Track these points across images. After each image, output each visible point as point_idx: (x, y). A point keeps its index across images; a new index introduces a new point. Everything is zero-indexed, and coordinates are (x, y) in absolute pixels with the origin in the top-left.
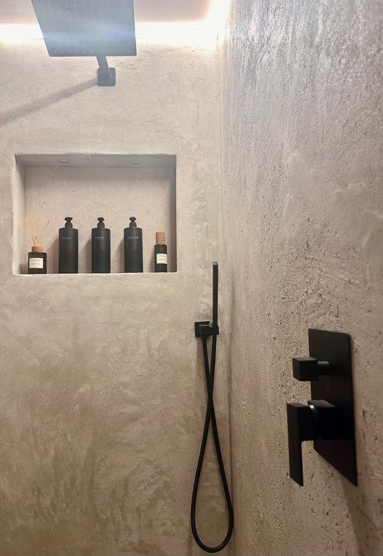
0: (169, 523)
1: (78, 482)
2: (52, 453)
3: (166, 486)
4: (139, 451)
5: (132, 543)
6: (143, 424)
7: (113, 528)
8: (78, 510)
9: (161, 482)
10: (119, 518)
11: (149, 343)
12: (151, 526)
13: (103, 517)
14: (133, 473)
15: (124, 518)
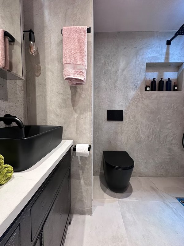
0: (175, 144)
1: (157, 135)
2: (152, 129)
3: (175, 137)
4: (170, 130)
5: (167, 148)
6: (171, 124)
7: (163, 145)
8: (156, 141)
9: (174, 136)
10: (165, 143)
11: (174, 107)
12: (171, 145)
13: (162, 142)
14: (168, 134)
15: (166, 143)
